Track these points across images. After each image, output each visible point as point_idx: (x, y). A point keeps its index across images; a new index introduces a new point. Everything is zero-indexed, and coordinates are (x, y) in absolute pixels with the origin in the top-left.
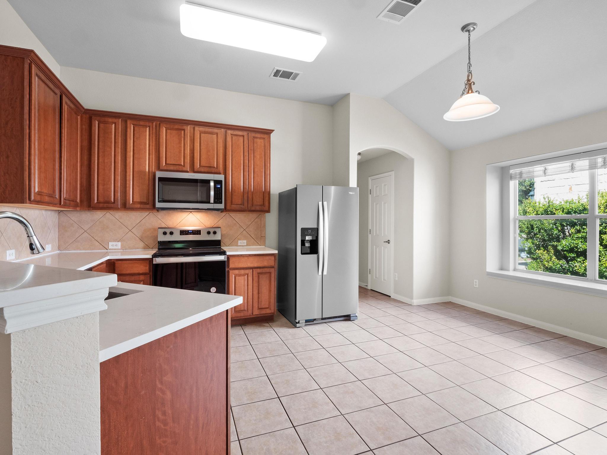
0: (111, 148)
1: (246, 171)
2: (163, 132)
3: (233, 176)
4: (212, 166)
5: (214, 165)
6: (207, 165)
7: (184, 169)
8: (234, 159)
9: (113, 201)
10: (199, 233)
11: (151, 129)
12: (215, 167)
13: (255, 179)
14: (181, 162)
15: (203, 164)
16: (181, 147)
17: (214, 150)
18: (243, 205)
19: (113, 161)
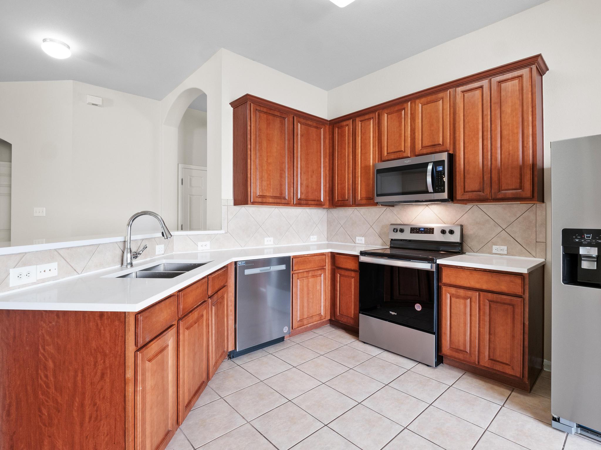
0: (345, 149)
1: (487, 139)
2: (384, 120)
3: (466, 151)
4: (436, 143)
5: (439, 141)
6: (430, 144)
7: (405, 155)
8: (467, 126)
9: (347, 198)
10: (431, 232)
11: (374, 120)
12: (441, 144)
13: (503, 148)
14: (401, 148)
15: (425, 144)
16: (401, 130)
17: (438, 122)
18: (483, 192)
19: (347, 161)
